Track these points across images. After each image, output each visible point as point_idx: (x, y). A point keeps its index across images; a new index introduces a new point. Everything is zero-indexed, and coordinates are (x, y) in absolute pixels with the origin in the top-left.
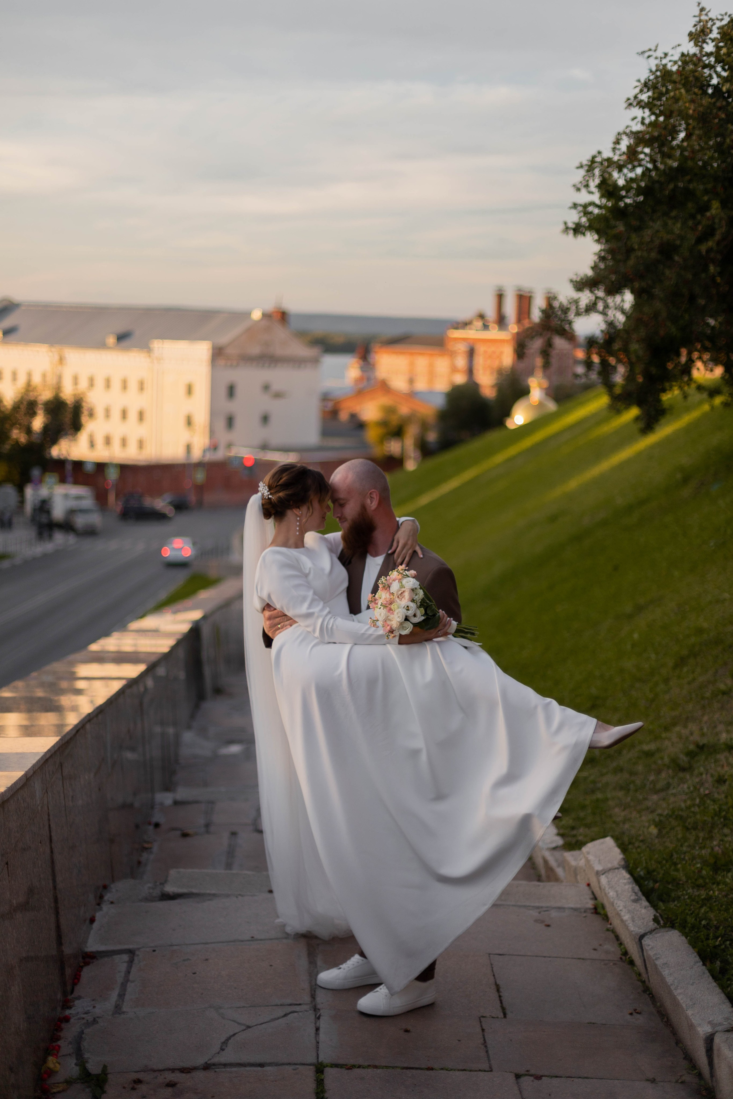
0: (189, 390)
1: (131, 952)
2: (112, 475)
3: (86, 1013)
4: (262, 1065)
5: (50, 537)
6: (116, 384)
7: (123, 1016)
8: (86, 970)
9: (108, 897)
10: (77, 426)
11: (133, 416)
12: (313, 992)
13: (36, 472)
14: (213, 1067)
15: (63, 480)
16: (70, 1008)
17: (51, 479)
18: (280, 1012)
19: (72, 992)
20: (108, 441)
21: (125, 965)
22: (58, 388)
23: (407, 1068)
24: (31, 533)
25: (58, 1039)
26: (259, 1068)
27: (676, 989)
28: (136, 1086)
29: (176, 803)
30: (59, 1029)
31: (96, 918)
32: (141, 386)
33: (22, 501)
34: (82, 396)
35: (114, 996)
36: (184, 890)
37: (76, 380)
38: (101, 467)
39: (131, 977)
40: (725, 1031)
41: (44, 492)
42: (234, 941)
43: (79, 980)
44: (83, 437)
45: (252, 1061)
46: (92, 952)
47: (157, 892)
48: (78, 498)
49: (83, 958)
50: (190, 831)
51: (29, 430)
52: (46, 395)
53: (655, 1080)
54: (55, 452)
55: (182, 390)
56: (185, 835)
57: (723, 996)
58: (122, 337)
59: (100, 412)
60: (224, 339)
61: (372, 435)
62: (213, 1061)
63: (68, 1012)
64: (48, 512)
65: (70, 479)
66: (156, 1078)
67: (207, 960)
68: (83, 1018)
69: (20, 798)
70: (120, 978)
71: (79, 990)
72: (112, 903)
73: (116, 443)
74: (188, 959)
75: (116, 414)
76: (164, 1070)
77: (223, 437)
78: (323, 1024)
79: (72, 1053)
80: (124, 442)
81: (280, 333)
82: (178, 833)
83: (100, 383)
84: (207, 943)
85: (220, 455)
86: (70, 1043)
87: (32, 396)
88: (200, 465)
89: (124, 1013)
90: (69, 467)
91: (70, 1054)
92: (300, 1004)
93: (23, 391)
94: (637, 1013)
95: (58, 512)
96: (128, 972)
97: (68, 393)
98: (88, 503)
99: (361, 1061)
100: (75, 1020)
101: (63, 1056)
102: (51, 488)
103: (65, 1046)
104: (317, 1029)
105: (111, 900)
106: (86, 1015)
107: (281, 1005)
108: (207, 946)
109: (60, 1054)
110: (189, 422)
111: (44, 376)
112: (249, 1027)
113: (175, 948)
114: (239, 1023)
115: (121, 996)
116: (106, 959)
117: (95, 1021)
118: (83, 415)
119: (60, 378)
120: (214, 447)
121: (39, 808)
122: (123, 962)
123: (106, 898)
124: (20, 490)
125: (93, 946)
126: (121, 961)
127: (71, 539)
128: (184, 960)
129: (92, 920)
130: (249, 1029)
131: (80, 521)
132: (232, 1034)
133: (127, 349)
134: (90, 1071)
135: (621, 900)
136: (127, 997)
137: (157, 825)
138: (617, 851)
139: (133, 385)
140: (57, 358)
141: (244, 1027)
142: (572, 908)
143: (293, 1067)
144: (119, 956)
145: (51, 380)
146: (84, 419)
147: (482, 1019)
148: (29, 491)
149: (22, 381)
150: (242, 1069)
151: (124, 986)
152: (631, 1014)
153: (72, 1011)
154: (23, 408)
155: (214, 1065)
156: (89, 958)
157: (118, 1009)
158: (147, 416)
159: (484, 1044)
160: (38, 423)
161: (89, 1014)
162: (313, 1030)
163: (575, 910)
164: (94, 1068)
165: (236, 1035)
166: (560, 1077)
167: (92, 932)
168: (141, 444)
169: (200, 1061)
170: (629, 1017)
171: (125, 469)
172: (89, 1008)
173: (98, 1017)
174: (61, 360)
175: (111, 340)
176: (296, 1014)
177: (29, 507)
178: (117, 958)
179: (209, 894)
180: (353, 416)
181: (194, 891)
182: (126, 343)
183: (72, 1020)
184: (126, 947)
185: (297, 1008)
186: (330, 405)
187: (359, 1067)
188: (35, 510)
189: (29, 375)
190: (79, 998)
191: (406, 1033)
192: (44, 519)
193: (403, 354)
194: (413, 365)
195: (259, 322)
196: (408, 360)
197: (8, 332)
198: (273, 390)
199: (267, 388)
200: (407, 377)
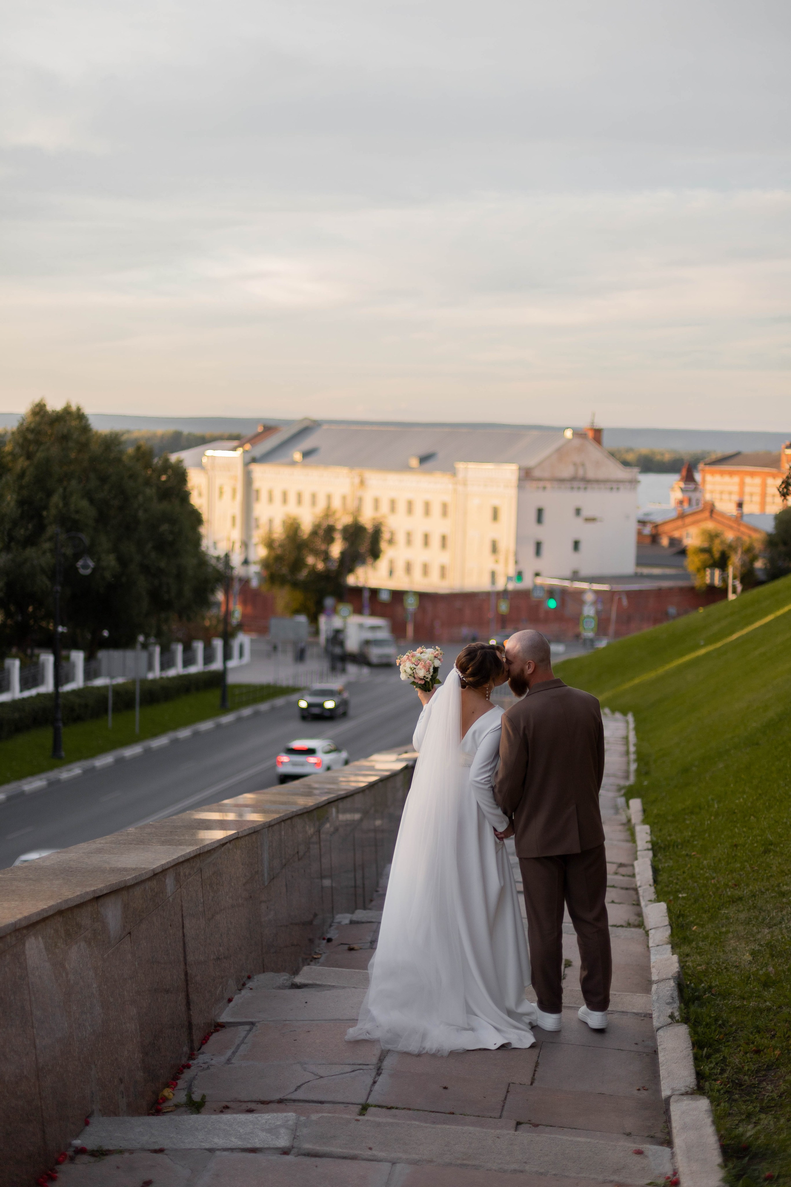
0: (495, 515)
1: (252, 1024)
2: (411, 604)
3: (204, 1063)
4: (322, 1102)
5: (344, 670)
6: (419, 508)
7: (230, 1065)
8: (214, 1035)
9: (250, 984)
10: (375, 554)
11: (436, 541)
12: (382, 1058)
13: (329, 602)
14: (285, 1102)
15: (358, 611)
16: (194, 1059)
17: (345, 609)
18: (348, 1069)
19: (199, 1049)
20: (408, 568)
21: (246, 1032)
22: (358, 511)
23: (433, 1112)
24: (324, 665)
25: (178, 1079)
26: (320, 1105)
27: (662, 1066)
28: (224, 1110)
29: (352, 922)
30: (181, 1072)
31: (234, 999)
32: (445, 510)
33: (316, 632)
34: (381, 520)
35: (229, 1053)
36: (310, 982)
37: (377, 502)
38: (398, 596)
39: (246, 1041)
40: (680, 1095)
41: (337, 622)
42: (335, 1020)
43: (206, 1042)
44: (383, 564)
45: (315, 1099)
46: (222, 1023)
47: (288, 983)
48: (373, 628)
49: (215, 1027)
50: (356, 946)
51: (326, 557)
52: (343, 520)
53: (630, 1134)
54: (351, 580)
55: (488, 514)
56: (351, 949)
57: (693, 1071)
58: (424, 459)
59: (401, 538)
60: (531, 462)
61: (692, 562)
62: (286, 1097)
63: (191, 1062)
64: (341, 644)
65: (367, 610)
66: (241, 1106)
67: (309, 1032)
68: (201, 1067)
69: (147, 888)
70: (237, 1041)
71: (205, 1048)
72: (251, 989)
73: (417, 572)
74: (295, 1031)
75: (418, 540)
76: (248, 1102)
77: (530, 565)
78: (381, 1079)
79: (186, 1088)
80: (426, 570)
81: (594, 452)
82: (346, 947)
83: (401, 507)
84: (313, 1020)
85: (527, 583)
86: (186, 1082)
87: (331, 522)
88: (504, 594)
89: (232, 1063)
90: (366, 595)
91: (183, 1089)
92: (368, 1065)
93: (321, 515)
94: (645, 1089)
95: (352, 644)
96: (245, 1037)
97: (367, 519)
98: (384, 634)
99: (400, 1105)
100: (195, 1067)
101: (178, 1089)
102: (345, 618)
103: (181, 1084)
104: (375, 1082)
105: (251, 987)
106: (204, 1065)
107: (353, 1064)
108: (313, 1022)
109: (177, 1088)
110: (494, 549)
111: (344, 498)
112: (322, 1077)
113: (287, 1022)
114: (315, 1075)
115: (234, 1053)
116: (232, 1028)
117: (208, 1068)
118: (383, 541)
119: (360, 500)
120: (520, 575)
121: (171, 899)
122: (244, 1031)
123: (247, 986)
124: (314, 619)
125: (224, 1018)
126: (242, 1030)
127: (366, 671)
128: (291, 1031)
129: (230, 1000)
130: (322, 1079)
131: (375, 653)
132: (307, 1081)
133: (430, 472)
134: (194, 1099)
135: (658, 1003)
136: (238, 1054)
137: (329, 940)
138: (677, 965)
139: (436, 509)
140: (357, 480)
141: (318, 1077)
142: (634, 1013)
143: (345, 1105)
144: (243, 1026)
145: (351, 505)
146: (383, 545)
147: (511, 1085)
148: (323, 620)
149: (321, 505)
150: (307, 1104)
151: (238, 1046)
152: (639, 1090)
153: (195, 1062)
154: (321, 532)
155: (286, 1100)
156: (219, 1026)
157: (229, 1061)
158: (450, 542)
159: (503, 1101)
160: (336, 549)
161: (206, 1064)
162: (371, 1082)
163: (637, 1014)
164: (196, 1097)
165: (310, 1082)
166: (554, 1127)
167: (227, 1009)
168: (443, 571)
169: (277, 1097)
170: (636, 1092)
171: (423, 597)
172: (207, 1060)
173: (211, 1065)
174: (362, 483)
175: (414, 462)
176: (361, 1071)
177: (323, 638)
178: (241, 1028)
179: (330, 986)
180: (674, 542)
181: (318, 982)
182: (428, 465)
183: (192, 1068)
184: (250, 1020)
185: (365, 1067)
186: (647, 530)
187: (397, 1108)
188: (327, 640)
189: (329, 497)
190: (203, 1053)
191: (444, 1090)
192: (337, 650)
193: (731, 474)
194: (742, 484)
195: (569, 441)
196: (736, 479)
197: (306, 454)
198: (585, 513)
199: (578, 512)
200: (735, 498)
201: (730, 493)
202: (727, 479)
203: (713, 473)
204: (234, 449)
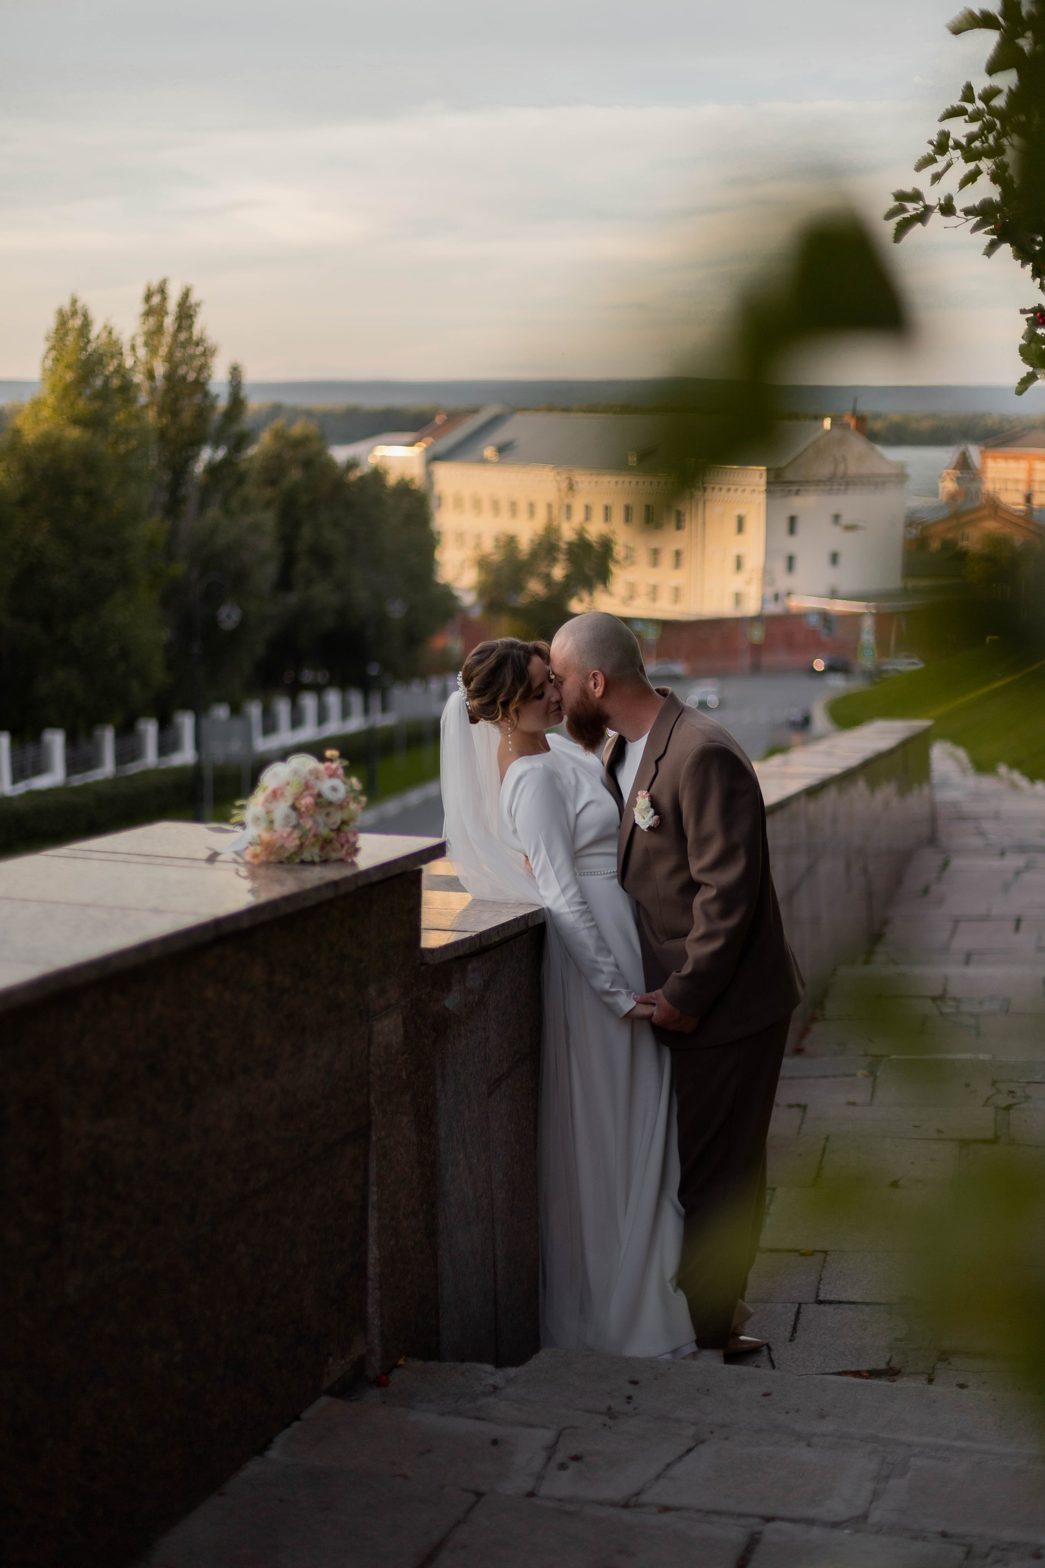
0: (740, 525)
11: (665, 558)
20: (632, 590)
32: (678, 521)
37: (588, 510)
51: (550, 581)
55: (732, 525)
60: (782, 461)
75: (643, 556)
77: (782, 583)
80: (654, 592)
81: (856, 444)
87: (552, 539)
97: (593, 534)
110: (739, 565)
111: (550, 506)
119: (569, 507)
140: (565, 484)
154: (542, 552)
160: (558, 572)
168: (677, 594)
174: (571, 488)
175: (634, 459)
180: (947, 545)
189: (532, 506)
193: (1017, 458)
194: (1031, 471)
195: (828, 432)
196: (1023, 465)
197: (503, 449)
198: (845, 520)
199: (837, 518)
200: (1023, 487)
201: (1017, 481)
202: (1012, 464)
203: (994, 458)
204: (411, 444)
